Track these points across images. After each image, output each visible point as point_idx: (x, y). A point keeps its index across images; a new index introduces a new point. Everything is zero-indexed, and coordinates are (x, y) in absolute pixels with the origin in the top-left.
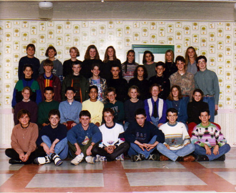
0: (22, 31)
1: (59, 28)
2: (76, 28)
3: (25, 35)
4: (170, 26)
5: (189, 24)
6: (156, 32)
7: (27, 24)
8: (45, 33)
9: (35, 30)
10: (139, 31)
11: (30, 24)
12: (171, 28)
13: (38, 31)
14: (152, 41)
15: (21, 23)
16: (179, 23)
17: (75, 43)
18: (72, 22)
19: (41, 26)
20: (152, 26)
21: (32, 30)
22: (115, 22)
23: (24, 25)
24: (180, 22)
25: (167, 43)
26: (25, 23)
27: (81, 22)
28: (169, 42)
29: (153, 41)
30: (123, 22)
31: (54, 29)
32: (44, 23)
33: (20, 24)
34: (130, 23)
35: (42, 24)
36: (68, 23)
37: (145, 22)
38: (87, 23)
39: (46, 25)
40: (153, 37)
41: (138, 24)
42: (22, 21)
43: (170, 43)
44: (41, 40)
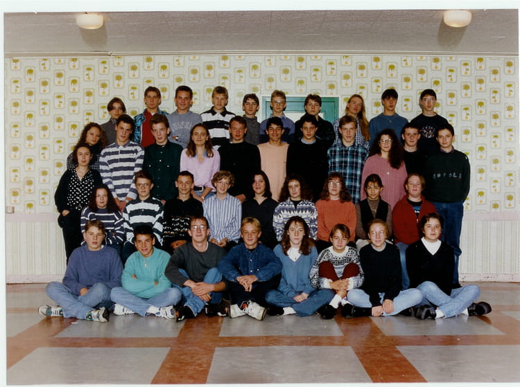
0: (69, 74)
1: (134, 68)
2: (164, 67)
3: (74, 82)
4: (331, 63)
5: (366, 59)
6: (306, 74)
8: (109, 79)
9: (91, 73)
10: (275, 71)
11: (83, 61)
12: (333, 66)
13: (97, 75)
14: (298, 91)
15: (67, 61)
16: (346, 57)
18: (157, 57)
19: (102, 66)
20: (298, 64)
21: (86, 73)
22: (232, 57)
23: (72, 63)
25: (326, 94)
26: (74, 60)
27: (172, 57)
28: (329, 91)
29: (301, 90)
30: (246, 56)
31: (124, 70)
32: (107, 60)
33: (65, 62)
34: (259, 58)
35: (104, 62)
36: (149, 60)
37: (286, 57)
38: (181, 59)
39: (111, 65)
40: (301, 82)
42: (69, 57)
43: (332, 94)
44: (102, 90)
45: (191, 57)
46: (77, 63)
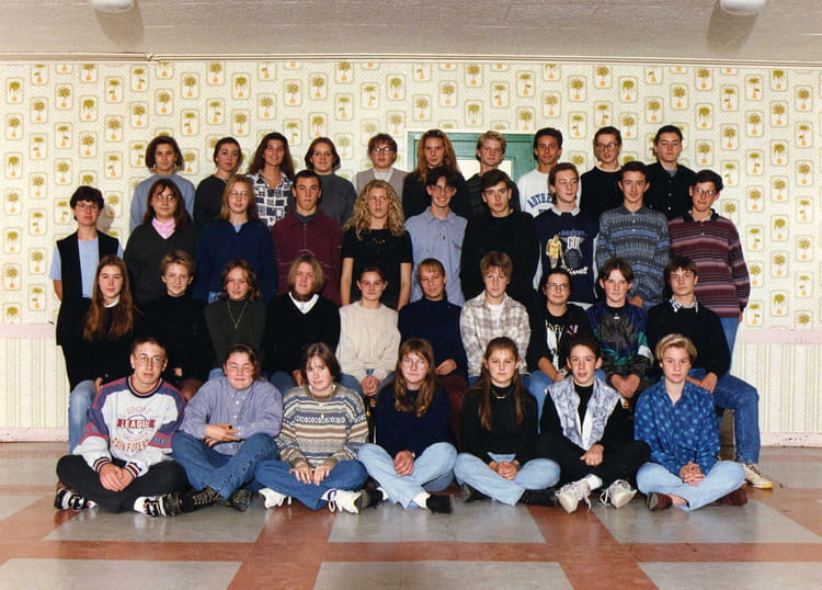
0: (81, 91)
1: (190, 82)
2: (241, 81)
3: (89, 104)
4: (525, 77)
5: (585, 70)
6: (483, 95)
7: (94, 71)
8: (149, 99)
9: (118, 90)
10: (431, 90)
11: (105, 70)
12: (529, 82)
13: (128, 93)
14: (469, 123)
15: (77, 69)
16: (551, 66)
17: (237, 126)
18: (229, 62)
19: (136, 78)
20: (470, 77)
21: (109, 90)
22: (356, 65)
23: (85, 73)
24: (554, 65)
25: (517, 128)
26: (89, 67)
27: (254, 63)
28: (522, 123)
29: (474, 122)
30: (380, 63)
31: (174, 85)
32: (144, 67)
33: (73, 70)
34: (401, 68)
35: (139, 72)
36: (216, 68)
37: (448, 65)
38: (271, 68)
39: (152, 76)
40: (474, 108)
41: (426, 70)
42: (80, 62)
43: (526, 128)
44: (135, 118)
45: (288, 64)
46: (93, 73)
